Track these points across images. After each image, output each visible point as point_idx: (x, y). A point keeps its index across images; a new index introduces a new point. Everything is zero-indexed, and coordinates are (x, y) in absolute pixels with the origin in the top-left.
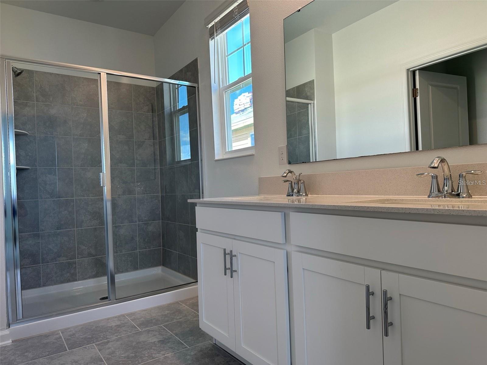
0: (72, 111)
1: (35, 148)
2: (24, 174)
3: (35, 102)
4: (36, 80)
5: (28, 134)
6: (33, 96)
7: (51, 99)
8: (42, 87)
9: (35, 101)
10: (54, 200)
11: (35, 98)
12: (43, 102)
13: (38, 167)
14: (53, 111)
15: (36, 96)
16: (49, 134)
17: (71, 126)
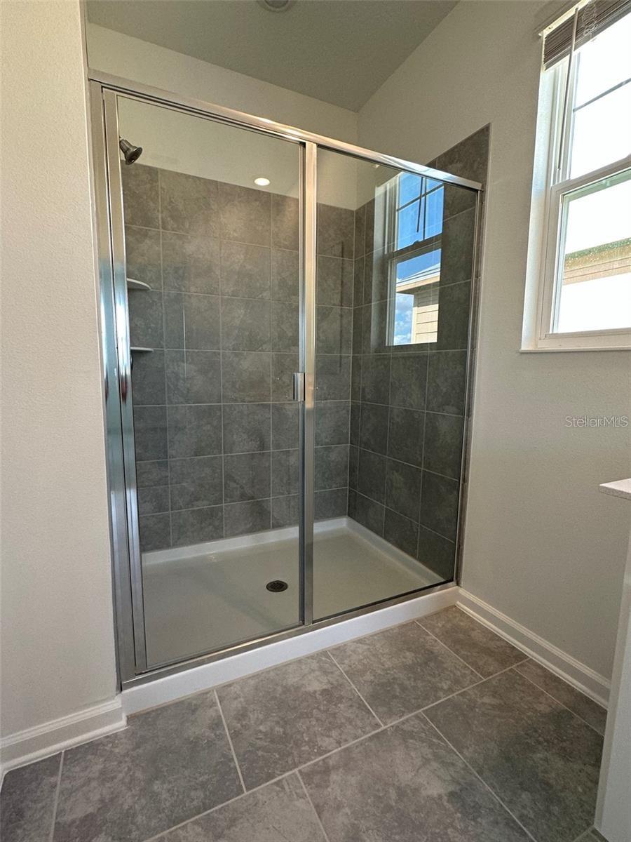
0: (220, 250)
1: (160, 314)
2: (143, 360)
3: (161, 230)
4: (161, 188)
5: (148, 289)
6: (157, 218)
7: (187, 226)
8: (172, 202)
9: (161, 228)
10: (191, 407)
11: (160, 222)
12: (173, 230)
13: (165, 350)
14: (190, 248)
15: (162, 218)
16: (183, 289)
17: (219, 277)
